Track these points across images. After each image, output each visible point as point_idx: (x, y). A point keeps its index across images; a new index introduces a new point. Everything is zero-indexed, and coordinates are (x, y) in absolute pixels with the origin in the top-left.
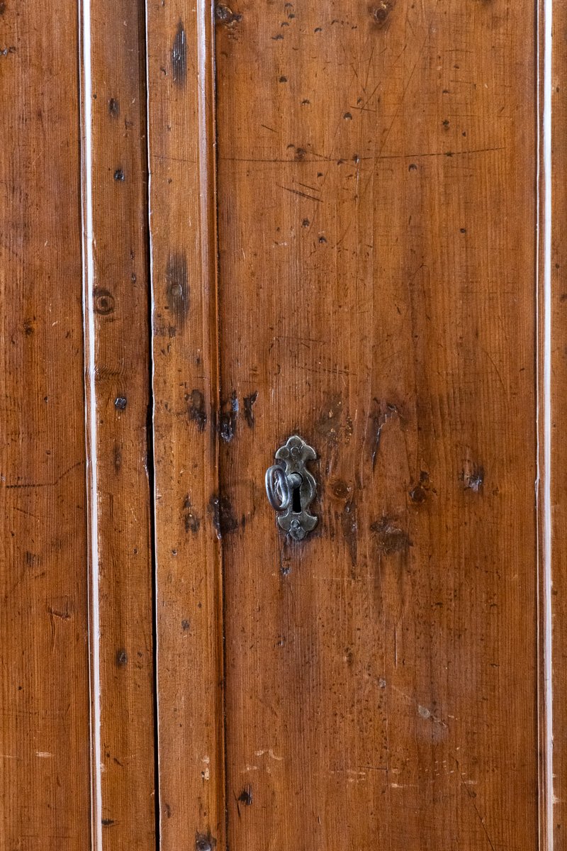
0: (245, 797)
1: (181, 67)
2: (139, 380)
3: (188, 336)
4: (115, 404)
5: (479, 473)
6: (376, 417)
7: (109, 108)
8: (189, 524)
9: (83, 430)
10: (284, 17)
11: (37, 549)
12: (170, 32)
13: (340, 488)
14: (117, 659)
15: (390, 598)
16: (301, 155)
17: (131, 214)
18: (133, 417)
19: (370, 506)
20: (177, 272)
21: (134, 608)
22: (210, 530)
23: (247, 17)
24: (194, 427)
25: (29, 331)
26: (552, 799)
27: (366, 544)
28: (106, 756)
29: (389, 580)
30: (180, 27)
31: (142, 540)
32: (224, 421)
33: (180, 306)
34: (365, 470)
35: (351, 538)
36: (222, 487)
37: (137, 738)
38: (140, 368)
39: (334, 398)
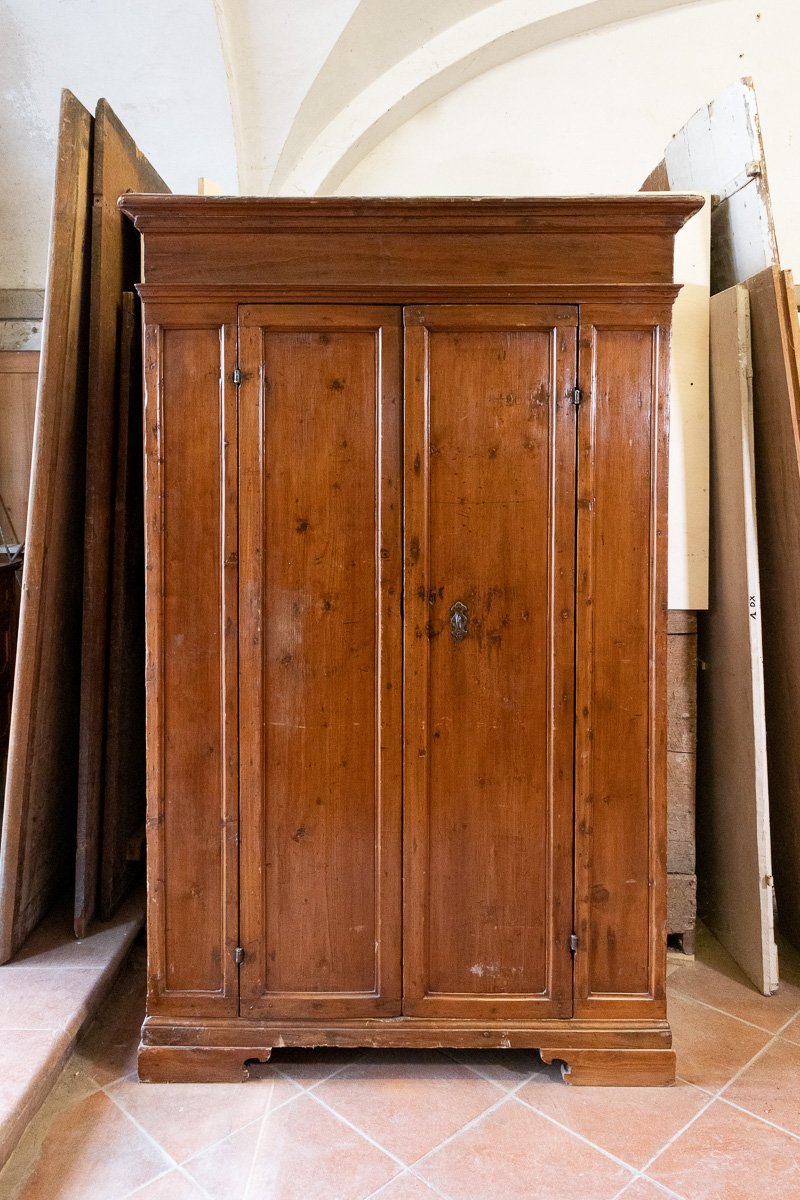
0: (437, 735)
1: (418, 468)
2: (398, 582)
3: (419, 566)
4: (389, 591)
5: (527, 614)
6: (490, 595)
7: (388, 483)
8: (419, 636)
9: (375, 601)
10: (456, 452)
11: (355, 646)
12: (414, 456)
13: (475, 621)
14: (388, 686)
15: (494, 659)
16: (462, 502)
17: (396, 521)
18: (397, 596)
19: (487, 626)
20: (415, 543)
21: (396, 666)
22: (425, 639)
23: (442, 452)
24: (421, 599)
25: (354, 565)
26: (553, 728)
27: (485, 640)
28: (382, 723)
29: (494, 653)
30: (418, 454)
31: (399, 641)
32: (432, 597)
33: (416, 554)
34: (485, 614)
35: (480, 639)
36: (430, 621)
37: (396, 715)
38: (399, 578)
39: (474, 589)
